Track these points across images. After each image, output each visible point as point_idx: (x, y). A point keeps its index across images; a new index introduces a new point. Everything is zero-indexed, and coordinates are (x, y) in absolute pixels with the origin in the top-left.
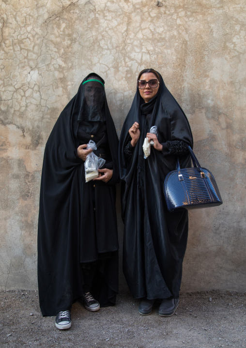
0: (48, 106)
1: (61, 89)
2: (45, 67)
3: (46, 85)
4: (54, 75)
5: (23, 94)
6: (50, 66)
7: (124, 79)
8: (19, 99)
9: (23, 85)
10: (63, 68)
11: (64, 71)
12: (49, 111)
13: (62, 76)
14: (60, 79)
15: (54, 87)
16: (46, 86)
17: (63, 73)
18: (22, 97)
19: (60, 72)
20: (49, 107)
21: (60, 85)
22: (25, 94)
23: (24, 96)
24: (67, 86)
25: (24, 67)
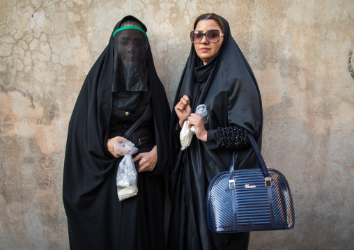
0: (61, 63)
1: (78, 38)
2: (53, 6)
3: (57, 32)
4: (67, 18)
5: (26, 47)
6: (61, 4)
7: (168, 20)
8: (22, 55)
9: (25, 34)
10: (80, 7)
11: (82, 12)
12: (64, 71)
13: (78, 19)
14: (77, 23)
15: (69, 36)
16: (57, 35)
17: (80, 14)
18: (26, 51)
19: (75, 13)
20: (64, 65)
21: (76, 33)
22: (29, 46)
23: (28, 50)
24: (87, 33)
25: (24, 7)
